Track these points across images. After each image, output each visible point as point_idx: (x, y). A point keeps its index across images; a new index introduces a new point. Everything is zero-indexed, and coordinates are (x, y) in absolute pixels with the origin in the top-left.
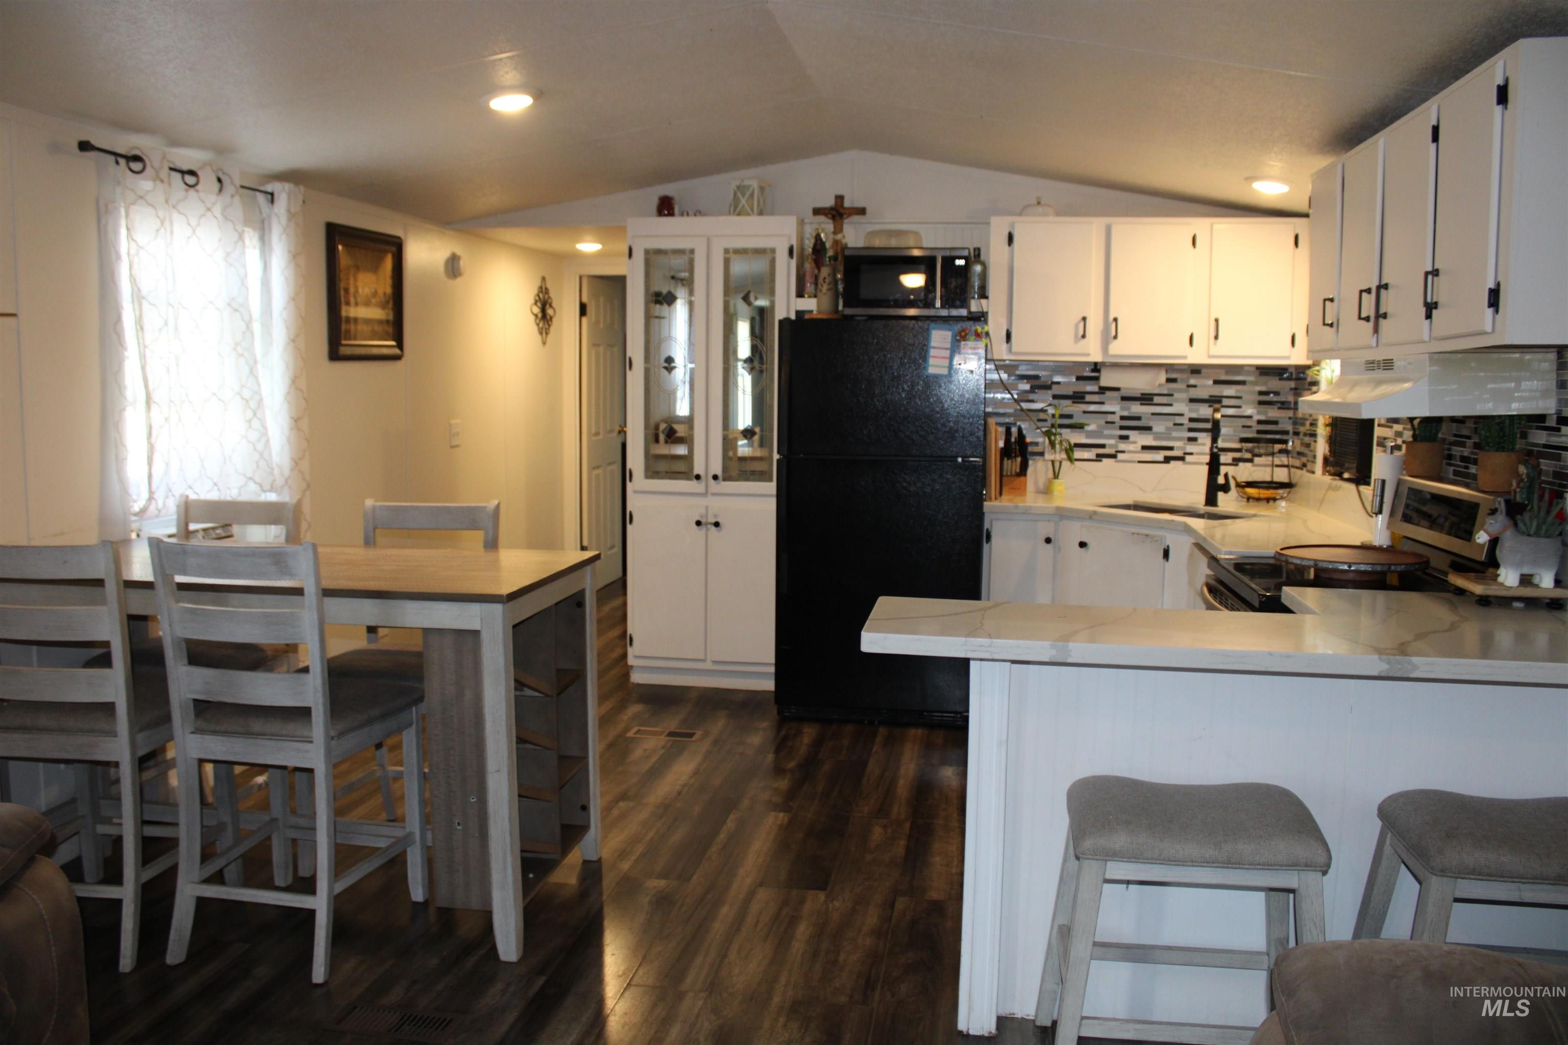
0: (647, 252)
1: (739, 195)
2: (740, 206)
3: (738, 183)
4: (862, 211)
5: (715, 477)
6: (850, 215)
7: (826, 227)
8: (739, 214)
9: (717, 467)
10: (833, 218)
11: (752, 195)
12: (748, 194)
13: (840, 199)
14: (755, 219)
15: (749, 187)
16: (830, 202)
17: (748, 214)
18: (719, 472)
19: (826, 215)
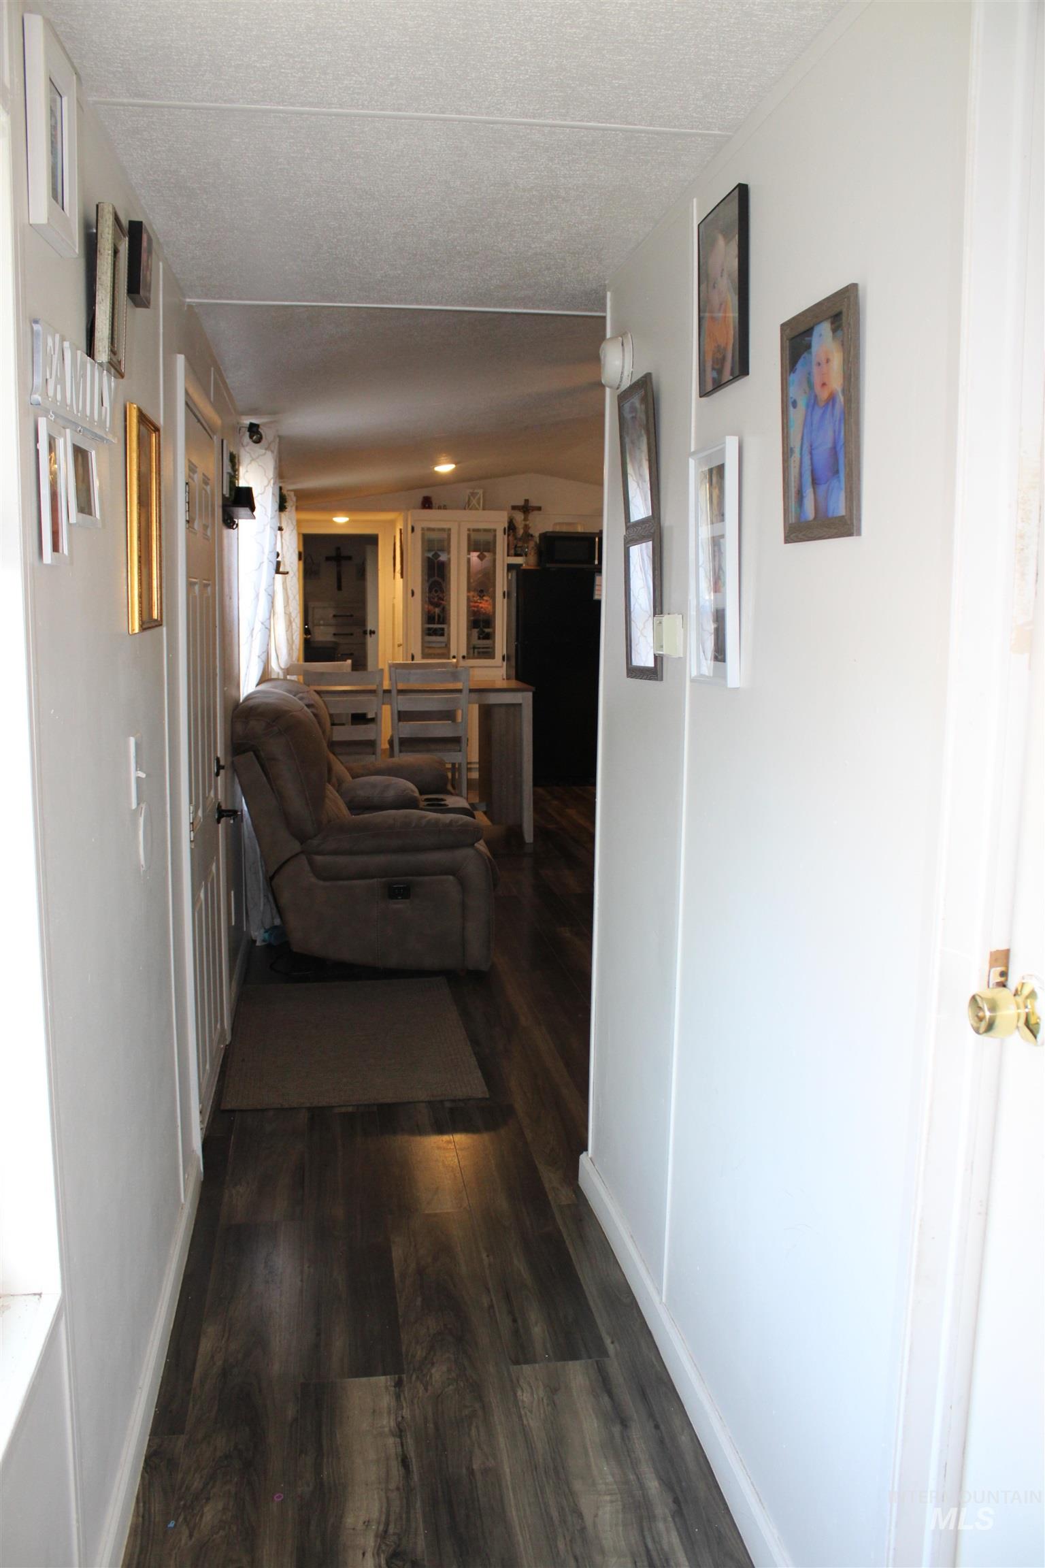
0: (423, 529)
1: (472, 498)
2: (472, 504)
3: (471, 491)
4: (539, 509)
5: (464, 657)
6: (533, 510)
7: (519, 517)
8: (471, 509)
9: (464, 652)
10: (524, 512)
11: (479, 499)
12: (477, 497)
13: (527, 501)
14: (481, 512)
15: (477, 493)
16: (521, 503)
17: (477, 509)
18: (465, 654)
19: (519, 510)
